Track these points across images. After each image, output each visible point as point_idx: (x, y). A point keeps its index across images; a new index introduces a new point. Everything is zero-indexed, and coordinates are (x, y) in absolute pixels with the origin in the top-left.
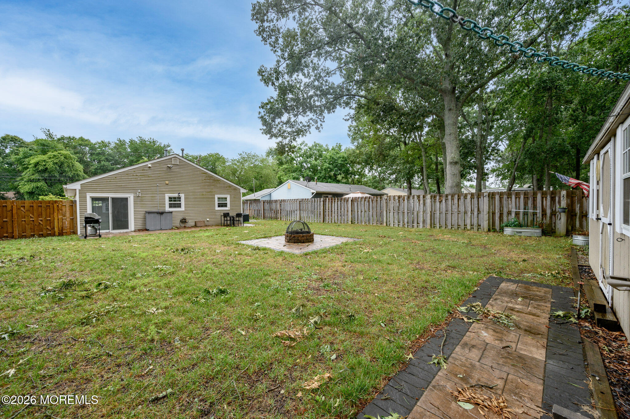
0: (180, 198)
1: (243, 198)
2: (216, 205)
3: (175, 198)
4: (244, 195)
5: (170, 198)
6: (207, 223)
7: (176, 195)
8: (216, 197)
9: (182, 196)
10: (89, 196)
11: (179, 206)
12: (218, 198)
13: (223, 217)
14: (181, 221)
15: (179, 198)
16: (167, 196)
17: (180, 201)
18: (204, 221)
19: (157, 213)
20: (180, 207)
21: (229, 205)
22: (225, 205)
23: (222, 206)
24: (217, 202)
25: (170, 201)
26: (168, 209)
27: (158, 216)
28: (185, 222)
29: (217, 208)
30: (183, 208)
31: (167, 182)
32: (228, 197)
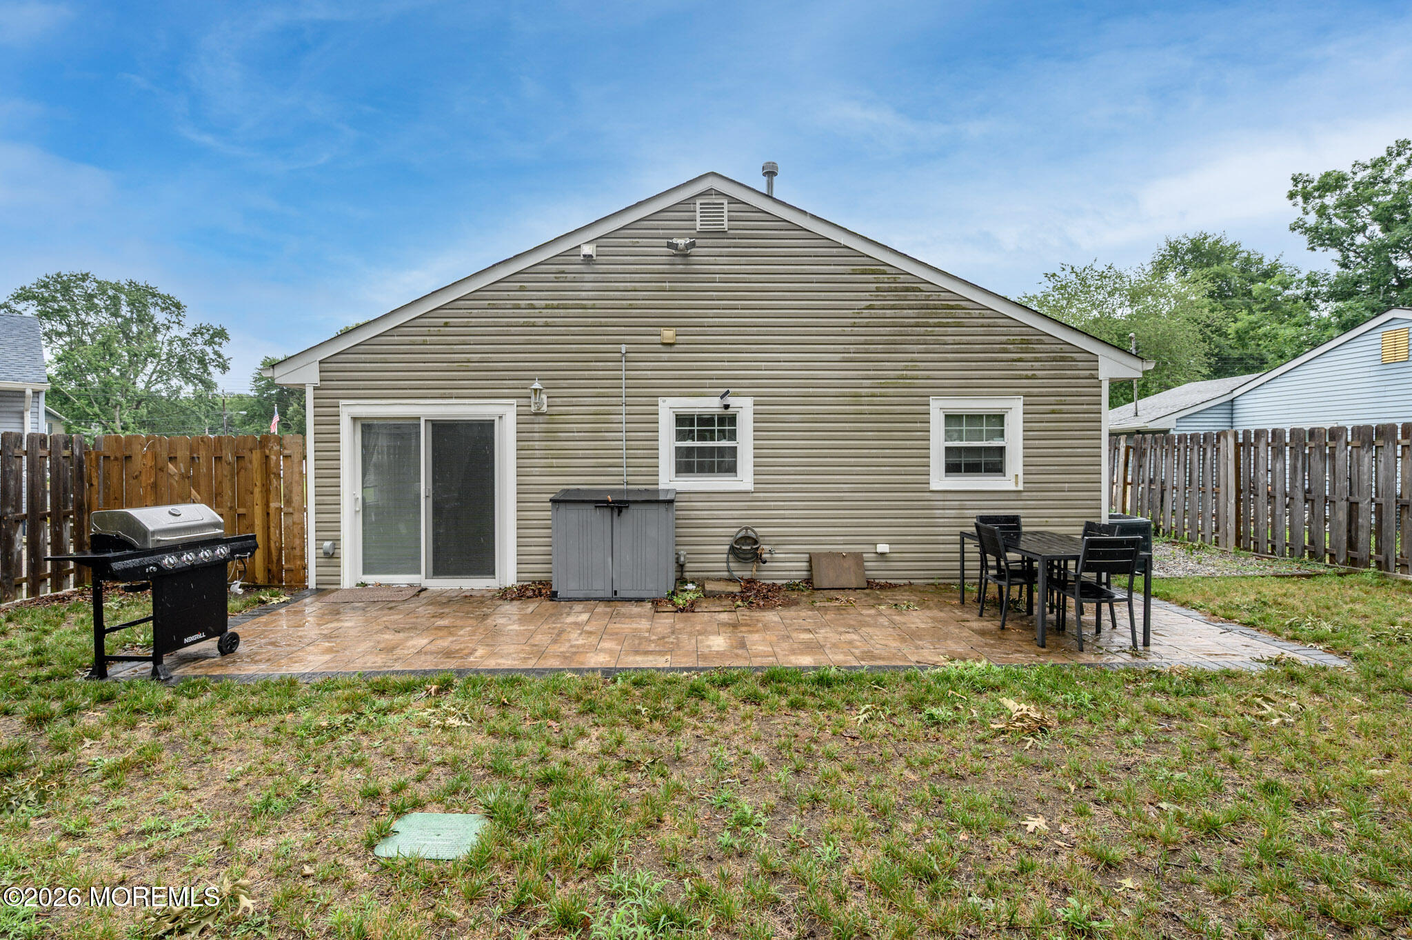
0: (732, 420)
1: (1116, 418)
2: (937, 460)
3: (706, 420)
4: (1122, 392)
5: (681, 420)
6: (875, 570)
7: (709, 405)
8: (937, 409)
9: (744, 408)
10: (348, 410)
11: (725, 463)
12: (951, 418)
13: (972, 547)
14: (732, 550)
15: (728, 421)
16: (667, 409)
17: (732, 435)
18: (858, 557)
19: (601, 504)
20: (731, 469)
21: (1015, 462)
22: (992, 462)
23: (973, 468)
24: (938, 441)
25: (681, 436)
26: (668, 480)
27: (598, 519)
28: (756, 557)
29: (939, 480)
30: (744, 479)
31: (668, 335)
32: (1015, 412)
